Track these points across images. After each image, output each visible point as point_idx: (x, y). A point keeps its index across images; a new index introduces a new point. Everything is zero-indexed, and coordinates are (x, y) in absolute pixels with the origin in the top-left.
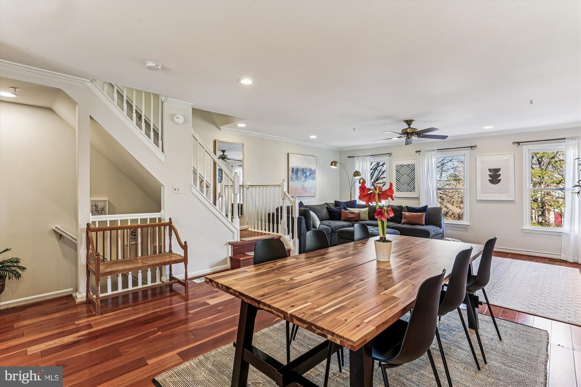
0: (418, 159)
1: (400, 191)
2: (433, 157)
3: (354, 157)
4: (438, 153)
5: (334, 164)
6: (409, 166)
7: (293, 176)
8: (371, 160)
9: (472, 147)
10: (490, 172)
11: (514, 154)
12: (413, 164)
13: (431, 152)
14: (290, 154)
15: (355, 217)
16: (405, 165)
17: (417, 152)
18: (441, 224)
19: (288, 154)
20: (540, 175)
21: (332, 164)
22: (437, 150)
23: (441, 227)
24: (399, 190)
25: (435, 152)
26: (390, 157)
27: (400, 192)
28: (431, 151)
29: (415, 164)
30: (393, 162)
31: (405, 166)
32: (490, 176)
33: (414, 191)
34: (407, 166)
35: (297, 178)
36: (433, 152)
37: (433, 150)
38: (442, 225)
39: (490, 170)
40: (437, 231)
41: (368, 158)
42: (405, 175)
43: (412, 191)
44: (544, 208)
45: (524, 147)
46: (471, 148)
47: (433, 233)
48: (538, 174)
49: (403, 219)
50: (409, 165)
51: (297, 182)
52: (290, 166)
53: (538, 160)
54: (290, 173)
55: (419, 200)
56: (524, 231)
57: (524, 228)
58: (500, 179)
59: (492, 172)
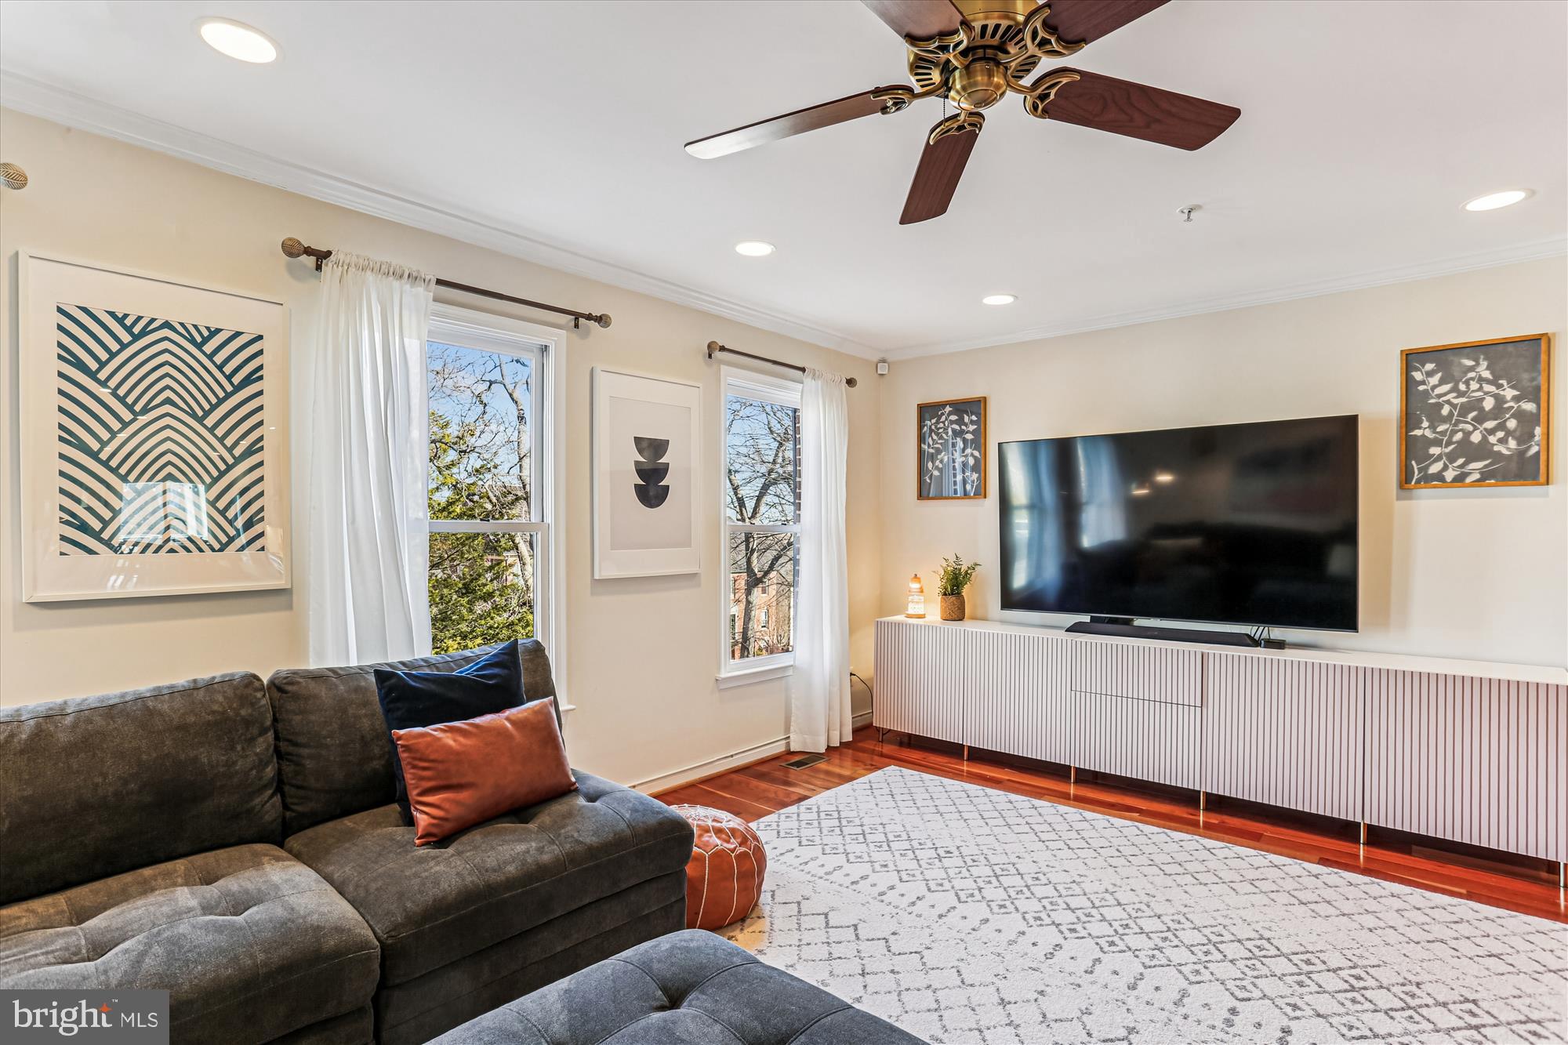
2: (409, 322)
6: (205, 340)
12: (251, 331)
13: (396, 284)
16: (167, 325)
22: (439, 282)
24: (94, 534)
25: (420, 290)
29: (260, 337)
31: (166, 332)
32: (638, 467)
33: (258, 544)
34: (191, 341)
37: (413, 278)
42: (167, 408)
43: (231, 540)
45: (723, 369)
46: (574, 322)
50: (214, 333)
55: (290, 607)
56: (723, 686)
57: (724, 675)
58: (667, 487)
59: (645, 454)
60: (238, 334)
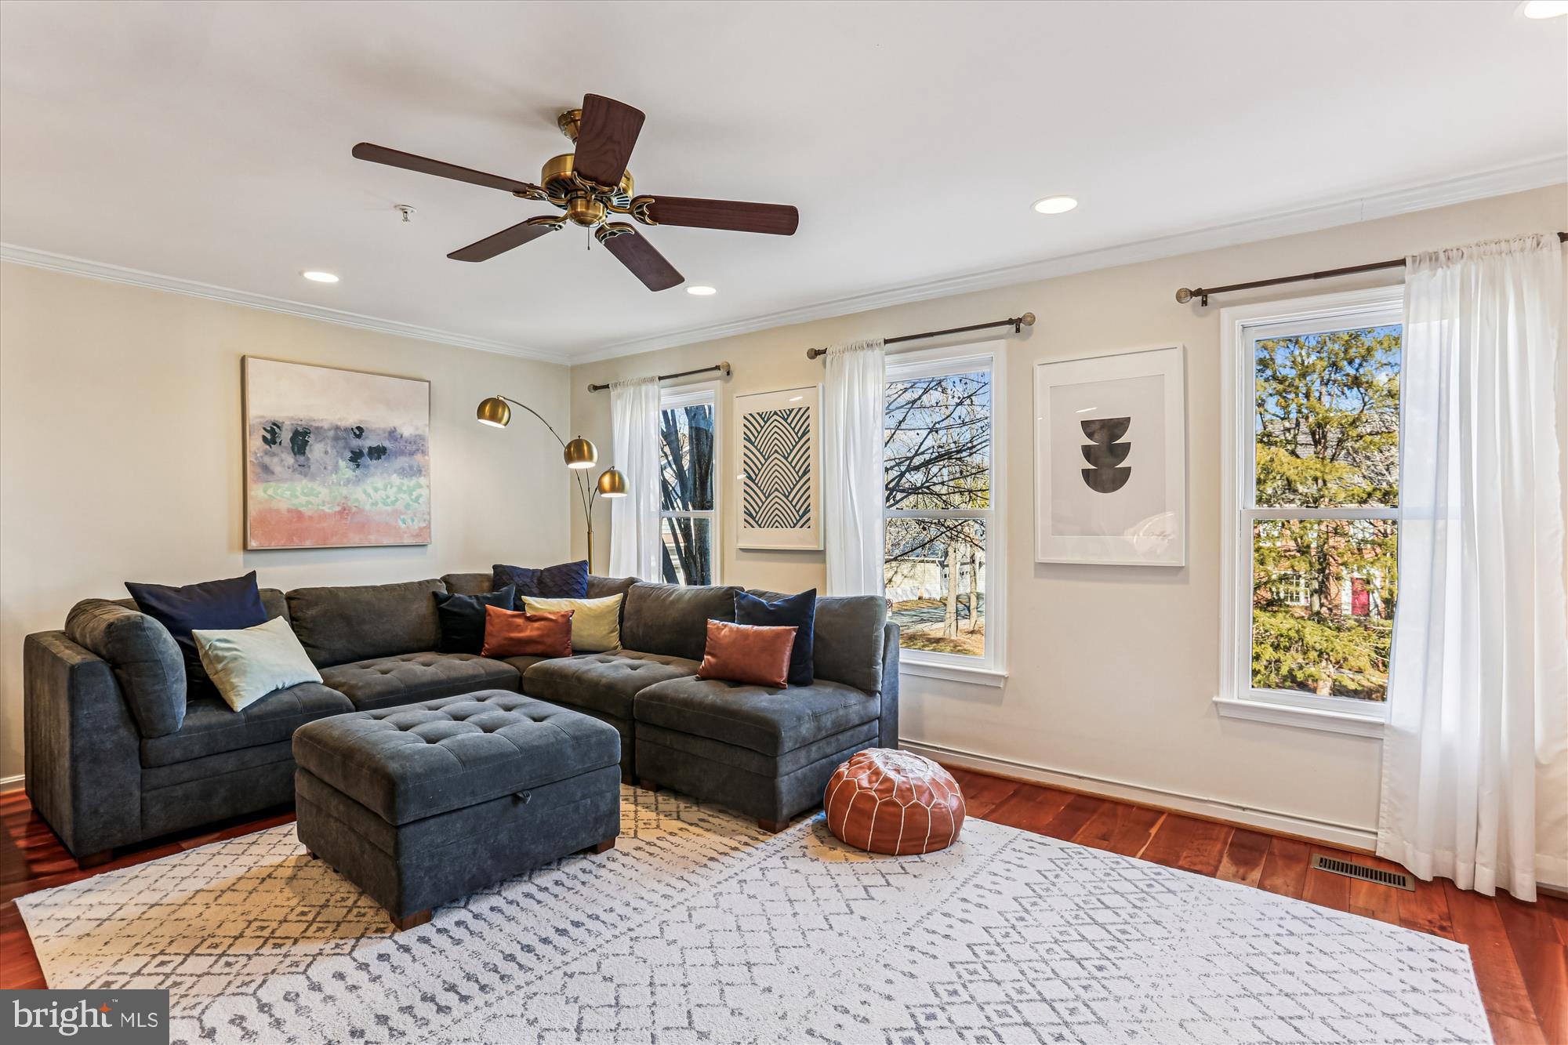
0: (820, 386)
1: (757, 522)
2: (870, 376)
3: (607, 386)
4: (888, 359)
5: (487, 408)
6: (789, 416)
7: (276, 460)
8: (662, 399)
9: (1016, 323)
10: (1090, 435)
11: (1185, 349)
12: (804, 407)
13: (862, 353)
14: (250, 362)
15: (541, 636)
16: (775, 413)
17: (815, 354)
18: (873, 678)
19: (243, 360)
20: (1319, 474)
21: (480, 413)
22: (886, 342)
23: (870, 693)
24: (754, 519)
25: (877, 352)
26: (727, 381)
27: (760, 526)
28: (862, 348)
30: (736, 401)
31: (775, 417)
32: (1087, 452)
33: (807, 525)
34: (784, 418)
35: (303, 468)
36: (869, 353)
37: (870, 346)
38: (875, 682)
39: (1085, 424)
40: (841, 712)
41: (654, 388)
42: (776, 455)
44: (1327, 571)
45: (1225, 313)
46: (1013, 327)
47: (806, 729)
48: (1312, 472)
49: (709, 654)
50: (791, 412)
51: (302, 485)
52: (253, 412)
53: (1313, 434)
54: (256, 443)
55: (824, 561)
56: (1223, 713)
57: (1223, 698)
58: (1128, 470)
59: (1096, 436)
60: (800, 409)
